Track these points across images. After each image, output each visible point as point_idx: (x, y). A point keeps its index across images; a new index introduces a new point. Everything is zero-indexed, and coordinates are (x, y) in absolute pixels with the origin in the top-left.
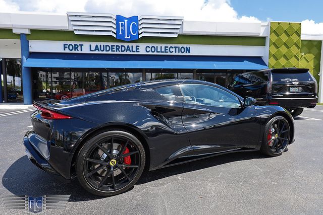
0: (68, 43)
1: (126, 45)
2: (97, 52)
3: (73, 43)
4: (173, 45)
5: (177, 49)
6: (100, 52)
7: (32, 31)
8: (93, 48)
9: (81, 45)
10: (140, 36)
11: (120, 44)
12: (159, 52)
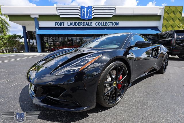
0: (57, 22)
1: (85, 22)
2: (71, 26)
3: (59, 22)
4: (110, 22)
5: (112, 23)
6: (73, 26)
7: (40, 16)
8: (69, 24)
9: (63, 23)
10: (93, 17)
11: (82, 22)
12: (102, 25)
